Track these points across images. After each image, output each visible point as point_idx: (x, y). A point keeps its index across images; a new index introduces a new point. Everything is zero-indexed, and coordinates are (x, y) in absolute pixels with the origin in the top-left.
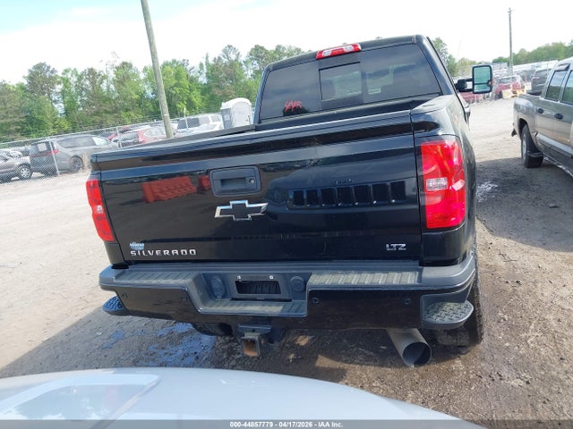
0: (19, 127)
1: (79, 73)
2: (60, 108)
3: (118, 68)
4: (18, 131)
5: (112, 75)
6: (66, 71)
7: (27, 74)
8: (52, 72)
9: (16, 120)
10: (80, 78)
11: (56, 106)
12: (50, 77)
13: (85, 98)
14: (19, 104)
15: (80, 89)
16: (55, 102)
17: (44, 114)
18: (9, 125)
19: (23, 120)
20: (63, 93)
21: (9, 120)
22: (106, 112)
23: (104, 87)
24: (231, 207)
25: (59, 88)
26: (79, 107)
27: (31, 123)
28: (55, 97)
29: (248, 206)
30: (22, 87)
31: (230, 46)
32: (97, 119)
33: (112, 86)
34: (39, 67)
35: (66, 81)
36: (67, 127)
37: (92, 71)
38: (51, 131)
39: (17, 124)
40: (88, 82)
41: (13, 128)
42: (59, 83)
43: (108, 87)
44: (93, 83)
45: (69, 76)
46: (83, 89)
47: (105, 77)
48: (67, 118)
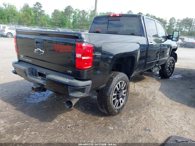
0: (58, 24)
1: (80, 11)
2: (71, 21)
3: (92, 11)
4: (58, 25)
5: (89, 13)
6: (76, 10)
7: (65, 8)
8: (72, 9)
9: (58, 22)
10: (80, 12)
11: (71, 20)
12: (71, 11)
13: (80, 19)
14: (60, 17)
15: (79, 16)
16: (71, 19)
17: (66, 22)
18: (56, 23)
19: (60, 22)
20: (74, 16)
21: (56, 22)
22: (85, 25)
23: (86, 17)
24: (38, 49)
25: (73, 14)
26: (77, 21)
27: (62, 24)
28: (71, 17)
29: (40, 49)
30: (62, 12)
31: (130, 11)
32: (81, 26)
33: (89, 17)
34: (69, 7)
35: (75, 13)
36: (72, 27)
37: (84, 11)
38: (67, 27)
39: (58, 23)
40: (82, 14)
41: (57, 24)
42: (73, 13)
43: (87, 17)
44: (83, 15)
45: (77, 11)
46: (80, 16)
47: (87, 14)
48: (73, 24)
